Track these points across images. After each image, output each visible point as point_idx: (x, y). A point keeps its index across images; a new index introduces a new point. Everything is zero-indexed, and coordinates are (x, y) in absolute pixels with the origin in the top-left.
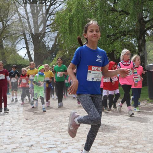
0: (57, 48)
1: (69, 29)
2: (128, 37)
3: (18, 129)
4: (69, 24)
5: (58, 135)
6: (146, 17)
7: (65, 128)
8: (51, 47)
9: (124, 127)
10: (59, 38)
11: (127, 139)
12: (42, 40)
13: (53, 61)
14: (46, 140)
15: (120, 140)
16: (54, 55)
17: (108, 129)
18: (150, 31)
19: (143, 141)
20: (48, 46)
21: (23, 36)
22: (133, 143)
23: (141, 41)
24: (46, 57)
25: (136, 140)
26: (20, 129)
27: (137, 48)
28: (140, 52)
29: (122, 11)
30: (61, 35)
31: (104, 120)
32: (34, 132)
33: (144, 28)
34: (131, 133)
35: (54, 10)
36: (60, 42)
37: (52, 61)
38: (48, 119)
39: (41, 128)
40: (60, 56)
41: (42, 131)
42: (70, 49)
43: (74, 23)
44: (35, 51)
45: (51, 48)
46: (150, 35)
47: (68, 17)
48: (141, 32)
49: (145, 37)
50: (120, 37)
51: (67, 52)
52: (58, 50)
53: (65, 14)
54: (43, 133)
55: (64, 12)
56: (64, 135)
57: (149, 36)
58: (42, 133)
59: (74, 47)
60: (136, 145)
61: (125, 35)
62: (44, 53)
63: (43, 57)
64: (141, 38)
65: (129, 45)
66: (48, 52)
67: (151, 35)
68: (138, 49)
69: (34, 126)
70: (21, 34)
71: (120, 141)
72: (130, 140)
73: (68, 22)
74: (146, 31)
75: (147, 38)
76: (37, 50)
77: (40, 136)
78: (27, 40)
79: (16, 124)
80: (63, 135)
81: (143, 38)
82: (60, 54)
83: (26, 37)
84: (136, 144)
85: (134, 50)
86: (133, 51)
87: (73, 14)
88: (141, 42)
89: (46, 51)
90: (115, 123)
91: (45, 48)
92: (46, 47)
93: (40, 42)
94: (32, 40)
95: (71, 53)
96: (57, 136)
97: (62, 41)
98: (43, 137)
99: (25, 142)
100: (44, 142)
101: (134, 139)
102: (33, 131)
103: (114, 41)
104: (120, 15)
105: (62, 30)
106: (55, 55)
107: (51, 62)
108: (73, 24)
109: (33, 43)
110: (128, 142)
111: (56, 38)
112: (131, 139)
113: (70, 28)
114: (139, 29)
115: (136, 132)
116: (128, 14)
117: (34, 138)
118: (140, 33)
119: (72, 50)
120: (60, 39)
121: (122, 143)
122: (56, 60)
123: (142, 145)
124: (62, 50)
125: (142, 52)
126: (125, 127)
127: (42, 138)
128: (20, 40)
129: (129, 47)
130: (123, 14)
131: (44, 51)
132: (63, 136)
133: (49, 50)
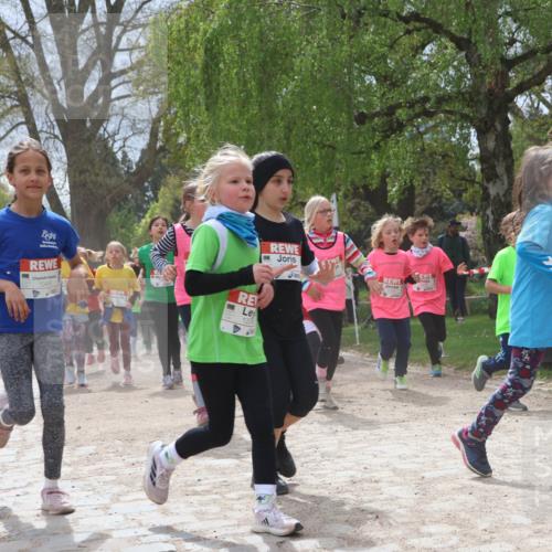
0: (160, 162)
1: (205, 86)
2: (443, 122)
3: (23, 484)
4: (206, 67)
5: (182, 506)
6: (513, 41)
7: (206, 479)
8: (137, 159)
9: (436, 474)
10: (166, 123)
11: (450, 518)
12: (99, 129)
13: (147, 215)
14: (133, 524)
15: (424, 523)
16: (149, 193)
17: (376, 482)
18: (528, 101)
19: (513, 529)
20: (125, 155)
21: (21, 114)
22: (474, 536)
23: (494, 137)
24: (119, 200)
25: (485, 526)
26: (29, 484)
27: (477, 167)
28: (488, 180)
29: (415, 17)
30: (176, 113)
31: (355, 446)
32: (87, 493)
33: (504, 87)
34: (462, 497)
35: (140, 7)
36: (174, 139)
37: (143, 217)
39: (114, 478)
40: (173, 194)
41: (117, 489)
43: (224, 61)
44: (75, 177)
45: (137, 164)
46: (527, 116)
47: (199, 38)
48: (491, 103)
49: (509, 122)
50: (410, 120)
52: (164, 171)
53: (187, 25)
54: (122, 498)
55: (183, 20)
56: (207, 504)
57: (522, 117)
58: (116, 498)
60: (485, 542)
61: (428, 114)
62: (113, 181)
63: (108, 198)
64: (493, 125)
65: (444, 156)
66: (126, 181)
67: (531, 115)
68: (482, 170)
69: (86, 470)
70: (12, 107)
71: (424, 529)
72: (460, 526)
73: (199, 57)
74: (510, 98)
75: (515, 126)
76: (81, 172)
77: (110, 511)
78: (39, 129)
79: (16, 464)
80: (201, 505)
81: (499, 127)
82: (175, 187)
83: (35, 117)
84: (487, 537)
85: (466, 174)
86: (463, 179)
87: (221, 25)
88: (491, 144)
89: (119, 175)
90: (400, 457)
91: (111, 161)
92: (115, 159)
93: (89, 140)
94: (57, 132)
96: (177, 508)
97: (177, 135)
98: (125, 515)
99: (54, 534)
100: (130, 533)
101: (479, 521)
102: (83, 490)
103: (386, 137)
104: (408, 32)
105: (178, 92)
106: (156, 189)
107: (139, 221)
108: (221, 66)
109: (64, 142)
110: (454, 533)
111: (156, 122)
112: (464, 520)
113: (207, 83)
115: (484, 494)
116: (436, 28)
117: (87, 516)
118: (490, 108)
120: (170, 129)
121: (430, 535)
122: (158, 210)
123: (510, 541)
124: (181, 171)
125: (499, 183)
126: (442, 473)
127: (121, 518)
128: (11, 130)
129: (447, 163)
130: (418, 30)
131: (109, 175)
132: (203, 508)
133: (128, 172)
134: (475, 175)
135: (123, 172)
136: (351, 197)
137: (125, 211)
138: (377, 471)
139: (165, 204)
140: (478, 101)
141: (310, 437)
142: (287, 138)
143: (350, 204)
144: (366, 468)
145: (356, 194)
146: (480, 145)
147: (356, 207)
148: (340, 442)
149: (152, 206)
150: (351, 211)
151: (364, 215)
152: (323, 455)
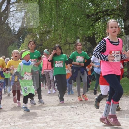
0: (25, 31)
8: (18, 30)
12: (6, 21)
13: (21, 47)
16: (21, 40)
20: (14, 29)
24: (11, 43)
27: (123, 31)
31: (85, 119)
37: (19, 48)
38: (15, 119)
42: (41, 32)
45: (18, 31)
50: (103, 17)
51: (38, 37)
52: (26, 34)
59: (46, 29)
61: (108, 15)
62: (10, 37)
63: (8, 42)
66: (14, 37)
82: (30, 38)
93: (3, 24)
95: (42, 38)
103: (95, 22)
106: (23, 39)
114: (125, 7)
119: (43, 33)
122: (24, 46)
124: (32, 33)
131: (9, 35)
133: (14, 34)
134: (123, 34)
135: (13, 34)
136: (84, 41)
137: (14, 46)
138: (91, 127)
139: (26, 44)
140: (124, 10)
141: (70, 116)
142: (65, 23)
143: (84, 43)
144: (87, 126)
145: (86, 40)
146: (124, 24)
147: (86, 44)
148: (79, 118)
149: (22, 44)
150: (84, 45)
151: (88, 46)
152: (74, 122)
